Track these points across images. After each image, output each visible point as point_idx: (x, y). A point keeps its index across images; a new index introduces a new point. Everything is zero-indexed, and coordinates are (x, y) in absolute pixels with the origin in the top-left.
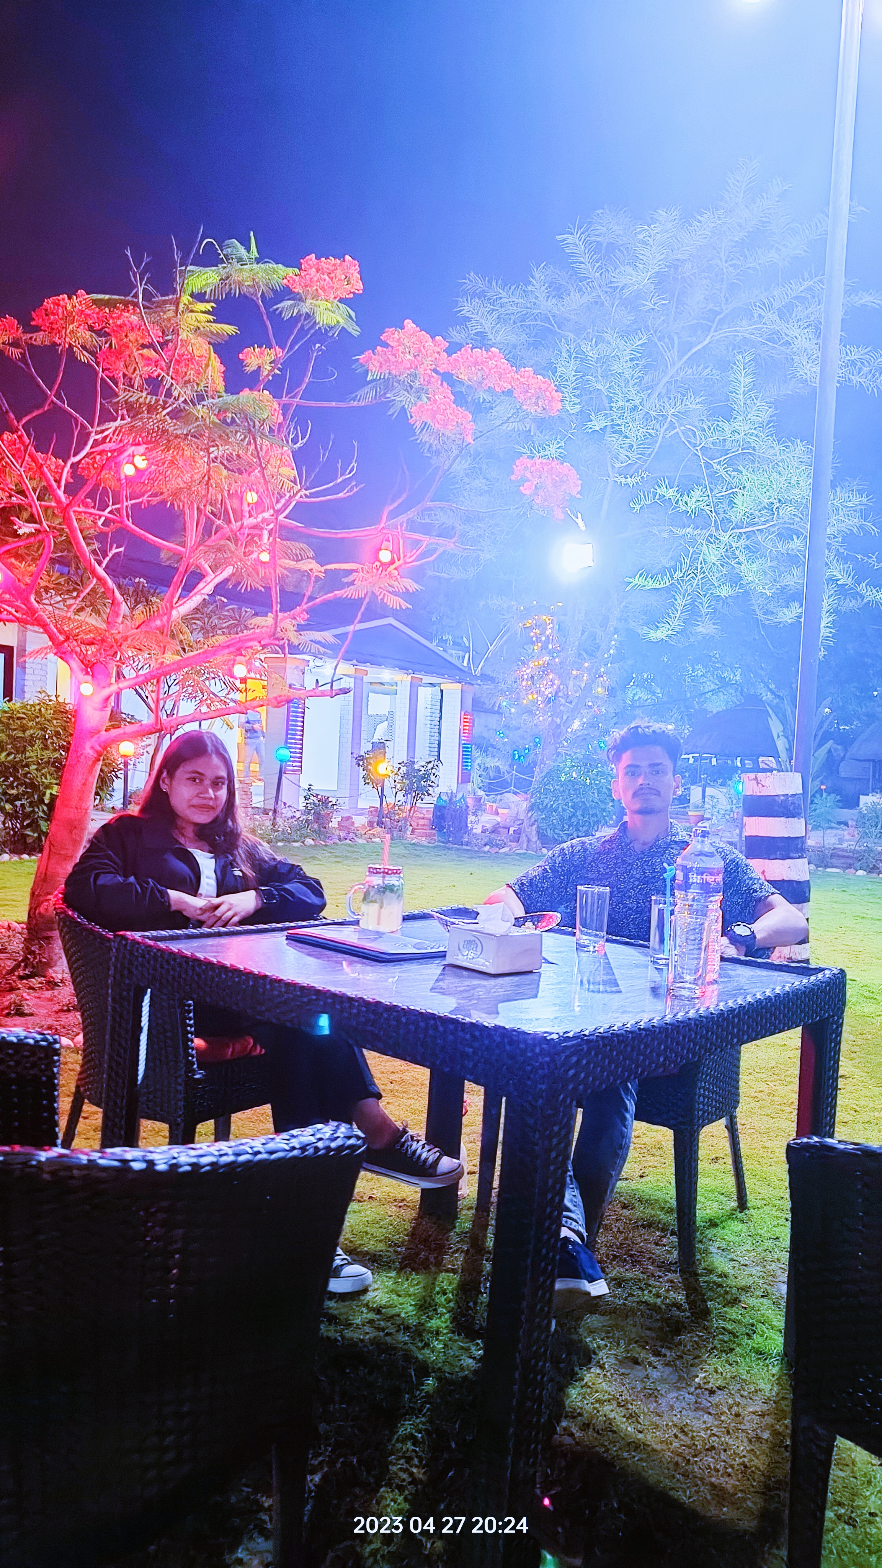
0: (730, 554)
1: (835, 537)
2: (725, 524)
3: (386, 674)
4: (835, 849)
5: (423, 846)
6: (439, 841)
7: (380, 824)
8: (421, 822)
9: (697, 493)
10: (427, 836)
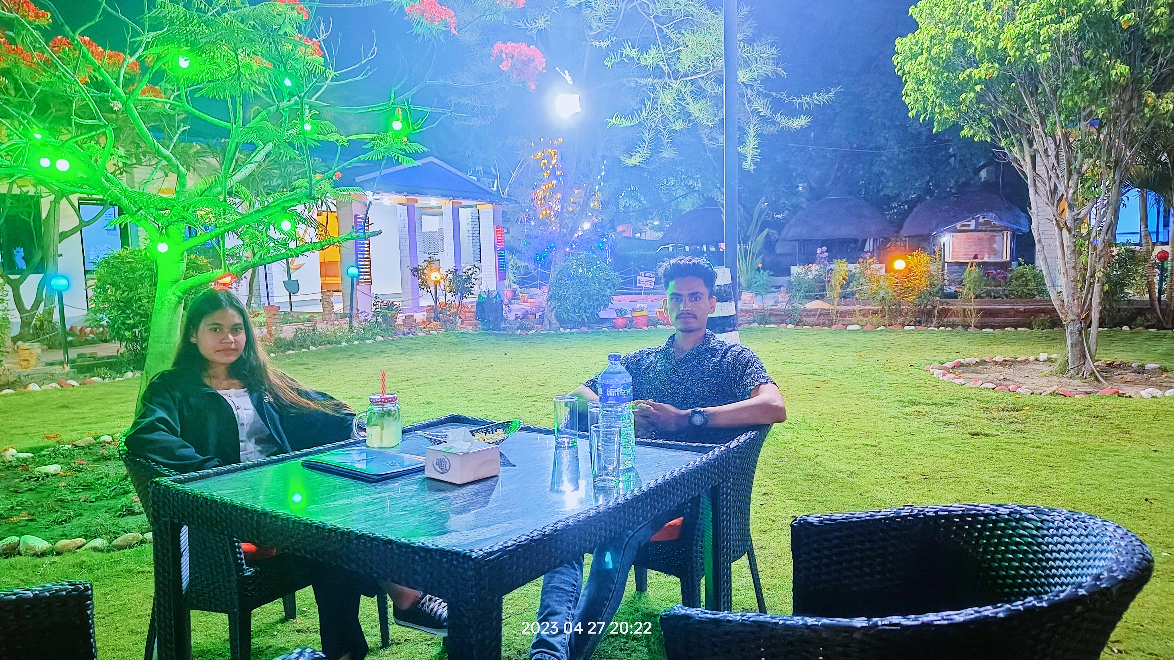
0: (680, 97)
1: (756, 80)
2: (675, 75)
3: (433, 202)
4: (771, 310)
5: (470, 334)
6: (482, 329)
7: (437, 318)
8: (468, 315)
9: (653, 51)
10: (472, 325)
